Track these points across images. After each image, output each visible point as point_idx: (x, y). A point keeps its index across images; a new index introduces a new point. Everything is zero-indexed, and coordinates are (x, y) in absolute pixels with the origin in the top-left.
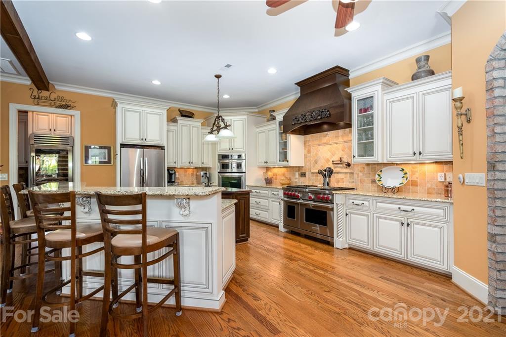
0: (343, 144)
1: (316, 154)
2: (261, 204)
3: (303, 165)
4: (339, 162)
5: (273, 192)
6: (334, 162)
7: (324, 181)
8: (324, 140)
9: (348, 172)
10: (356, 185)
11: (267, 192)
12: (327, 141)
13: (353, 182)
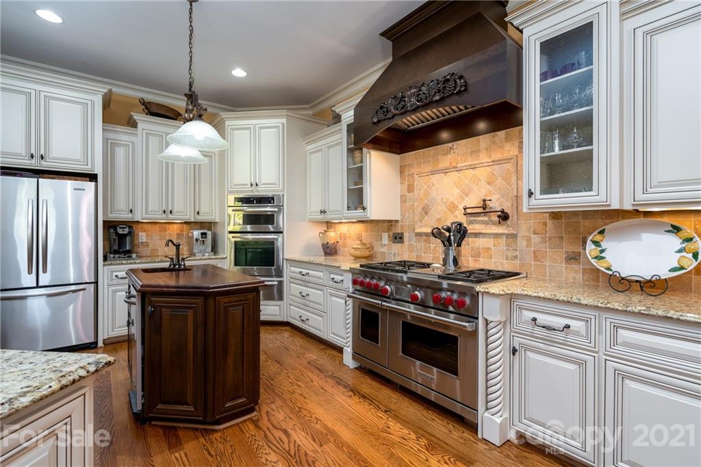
0: (489, 169)
1: (427, 194)
2: (310, 298)
3: (399, 218)
4: (481, 210)
5: (332, 276)
6: (469, 211)
7: (447, 254)
8: (445, 162)
9: (502, 234)
10: (522, 265)
11: (320, 274)
12: (451, 164)
13: (516, 257)
